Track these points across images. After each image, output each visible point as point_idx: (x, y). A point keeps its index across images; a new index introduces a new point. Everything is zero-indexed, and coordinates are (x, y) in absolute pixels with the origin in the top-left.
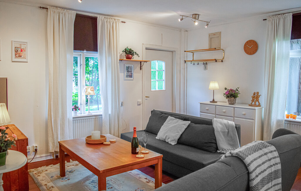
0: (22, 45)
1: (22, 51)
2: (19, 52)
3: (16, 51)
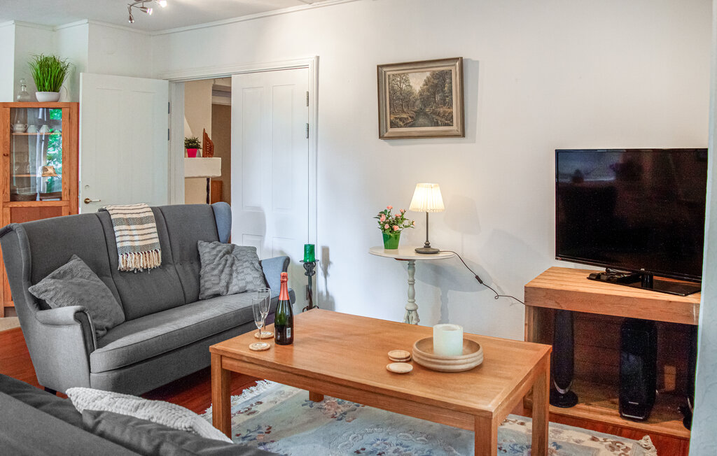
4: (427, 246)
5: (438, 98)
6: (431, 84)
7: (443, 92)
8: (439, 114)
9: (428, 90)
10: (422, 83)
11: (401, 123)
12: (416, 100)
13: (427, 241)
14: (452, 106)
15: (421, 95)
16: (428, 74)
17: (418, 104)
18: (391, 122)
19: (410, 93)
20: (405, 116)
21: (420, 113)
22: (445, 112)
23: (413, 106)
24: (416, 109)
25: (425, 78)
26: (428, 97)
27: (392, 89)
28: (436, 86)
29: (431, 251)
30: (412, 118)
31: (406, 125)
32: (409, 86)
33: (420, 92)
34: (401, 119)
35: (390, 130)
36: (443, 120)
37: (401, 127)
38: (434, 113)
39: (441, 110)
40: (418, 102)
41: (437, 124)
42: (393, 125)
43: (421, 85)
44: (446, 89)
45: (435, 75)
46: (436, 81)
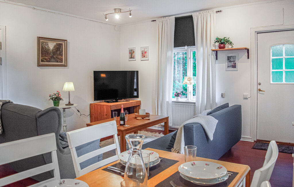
0: (145, 49)
1: (145, 53)
2: (144, 54)
3: (142, 54)
4: (69, 103)
5: (58, 52)
6: (56, 47)
7: (60, 51)
8: (58, 58)
9: (55, 50)
10: (53, 46)
11: (45, 61)
12: (51, 52)
13: (69, 101)
14: (62, 56)
15: (53, 51)
16: (55, 44)
17: (52, 54)
18: (42, 60)
19: (49, 50)
20: (46, 58)
21: (52, 57)
22: (60, 58)
23: (50, 55)
24: (51, 56)
25: (54, 45)
26: (55, 52)
27: (42, 47)
28: (58, 48)
29: (71, 104)
30: (49, 59)
31: (47, 61)
32: (48, 47)
33: (52, 50)
34: (45, 59)
35: (41, 63)
36: (60, 60)
37: (45, 62)
38: (57, 58)
39: (59, 57)
40: (51, 53)
41: (58, 62)
42: (42, 61)
43: (53, 47)
44: (61, 50)
45: (57, 45)
46: (58, 47)
